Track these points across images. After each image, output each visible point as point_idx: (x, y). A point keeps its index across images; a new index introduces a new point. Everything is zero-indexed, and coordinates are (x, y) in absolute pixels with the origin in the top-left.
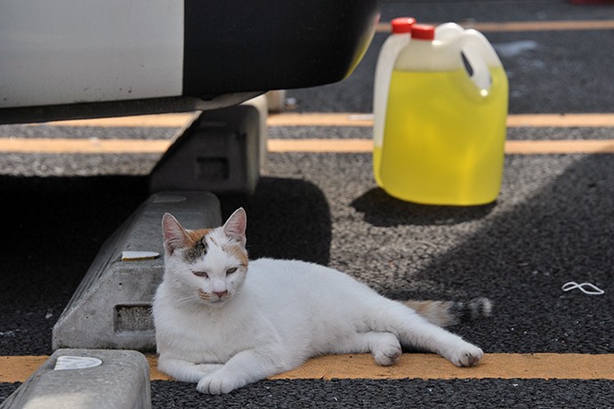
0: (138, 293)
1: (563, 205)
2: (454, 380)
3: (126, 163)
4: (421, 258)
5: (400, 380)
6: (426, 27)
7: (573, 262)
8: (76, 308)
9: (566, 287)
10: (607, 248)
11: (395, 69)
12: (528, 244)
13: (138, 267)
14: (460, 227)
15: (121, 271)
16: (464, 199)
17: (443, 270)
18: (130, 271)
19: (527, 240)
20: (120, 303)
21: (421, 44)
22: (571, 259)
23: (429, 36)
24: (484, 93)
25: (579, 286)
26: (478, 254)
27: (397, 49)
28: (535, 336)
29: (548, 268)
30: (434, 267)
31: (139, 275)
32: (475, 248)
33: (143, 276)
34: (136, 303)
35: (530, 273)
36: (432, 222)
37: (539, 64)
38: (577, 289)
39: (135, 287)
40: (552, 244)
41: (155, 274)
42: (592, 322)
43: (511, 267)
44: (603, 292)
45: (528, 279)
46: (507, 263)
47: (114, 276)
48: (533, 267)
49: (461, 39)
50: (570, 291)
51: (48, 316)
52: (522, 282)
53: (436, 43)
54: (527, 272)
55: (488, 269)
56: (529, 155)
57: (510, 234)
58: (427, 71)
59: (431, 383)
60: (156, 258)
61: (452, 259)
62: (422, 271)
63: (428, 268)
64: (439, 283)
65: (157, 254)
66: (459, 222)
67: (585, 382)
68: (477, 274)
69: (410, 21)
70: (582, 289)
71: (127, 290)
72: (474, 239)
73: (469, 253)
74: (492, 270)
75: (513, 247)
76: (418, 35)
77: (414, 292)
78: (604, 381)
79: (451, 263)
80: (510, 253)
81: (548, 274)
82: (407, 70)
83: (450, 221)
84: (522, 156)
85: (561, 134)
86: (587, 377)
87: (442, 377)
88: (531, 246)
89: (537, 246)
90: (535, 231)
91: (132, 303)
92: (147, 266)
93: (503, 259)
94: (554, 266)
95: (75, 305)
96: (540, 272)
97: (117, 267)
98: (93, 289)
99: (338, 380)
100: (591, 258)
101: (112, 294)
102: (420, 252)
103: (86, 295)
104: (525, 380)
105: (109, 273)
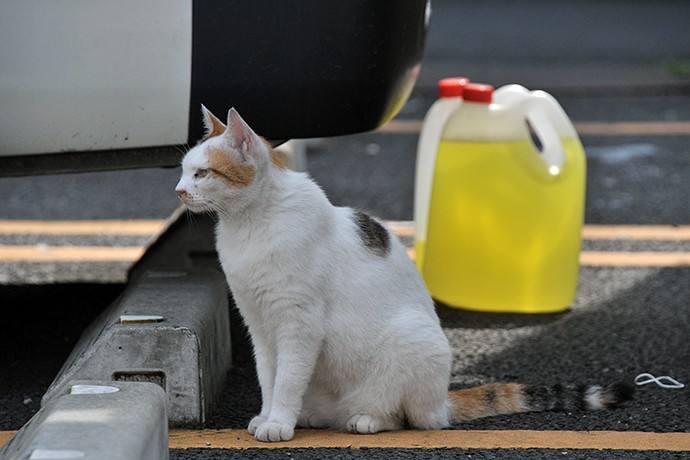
0: (139, 358)
1: (654, 314)
2: (497, 449)
3: (89, 271)
4: (470, 356)
5: (437, 449)
6: (482, 88)
7: (654, 362)
8: (68, 376)
9: (639, 380)
11: (443, 139)
12: (603, 346)
13: (141, 329)
14: (521, 332)
15: (120, 333)
16: (529, 306)
17: (495, 366)
18: (131, 333)
19: (603, 342)
20: (119, 370)
21: (475, 108)
23: (484, 98)
24: (554, 170)
25: (656, 380)
26: (540, 354)
27: (445, 115)
28: (594, 419)
29: (622, 367)
30: (486, 364)
31: (142, 338)
32: (538, 349)
33: (147, 338)
34: (138, 370)
35: (600, 370)
36: (487, 326)
37: (654, 171)
38: (654, 382)
39: (137, 351)
40: (632, 347)
41: (160, 337)
42: (664, 409)
43: (577, 365)
44: (682, 386)
45: (597, 375)
46: (573, 362)
47: (113, 339)
48: (605, 365)
49: (527, 103)
50: (644, 385)
51: (26, 401)
52: (588, 377)
53: (493, 107)
54: (596, 368)
55: (549, 366)
56: (622, 268)
57: (582, 338)
58: (482, 141)
59: (470, 451)
60: (159, 321)
61: (507, 357)
62: (470, 367)
63: (476, 365)
64: (489, 376)
65: (160, 318)
66: (520, 326)
67: (643, 452)
68: (535, 370)
69: (462, 82)
70: (659, 383)
71: (127, 355)
72: (537, 341)
73: (529, 353)
74: (555, 367)
75: (584, 348)
76: (469, 96)
77: (458, 384)
78: (663, 451)
79: (505, 361)
80: (580, 353)
81: (621, 371)
82: (458, 140)
83: (510, 325)
84: (612, 268)
85: (667, 246)
86: (645, 449)
87: (483, 446)
88: (606, 348)
89: (613, 348)
90: (615, 335)
91: (133, 370)
92: (151, 328)
93: (570, 358)
94: (630, 365)
95: (68, 373)
96: (612, 370)
97: (117, 329)
98: (88, 354)
99: (367, 449)
100: (677, 359)
101: (110, 360)
102: (469, 352)
103: (81, 361)
104: (577, 450)
105: (107, 336)
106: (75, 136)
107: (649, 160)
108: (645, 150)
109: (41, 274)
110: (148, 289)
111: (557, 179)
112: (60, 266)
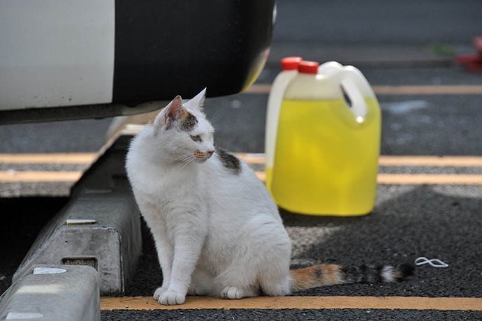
0: (80, 249)
1: (428, 216)
2: (323, 310)
4: (304, 246)
5: (282, 309)
6: (311, 64)
7: (428, 249)
8: (31, 261)
9: (418, 262)
10: (458, 242)
11: (285, 99)
12: (393, 239)
13: (81, 229)
15: (67, 232)
17: (321, 252)
18: (74, 231)
19: (393, 236)
20: (66, 257)
21: (306, 78)
22: (426, 247)
23: (313, 71)
26: (351, 244)
27: (286, 83)
28: (388, 289)
29: (406, 252)
30: (314, 251)
31: (81, 235)
32: (349, 241)
33: (85, 235)
34: (78, 256)
35: (391, 255)
36: (315, 225)
37: (426, 119)
38: (428, 263)
39: (78, 244)
40: (413, 239)
41: (94, 234)
42: (435, 282)
43: (376, 251)
44: (447, 265)
45: (389, 258)
46: (373, 249)
47: (61, 236)
48: (395, 252)
49: (340, 74)
50: (421, 265)
52: (384, 260)
53: (319, 77)
54: (389, 254)
55: (357, 252)
57: (379, 233)
58: (311, 100)
59: (305, 311)
60: (93, 223)
61: (328, 246)
62: (304, 253)
63: (308, 251)
64: (317, 260)
65: (94, 221)
67: (421, 311)
68: (348, 255)
69: (297, 60)
70: (432, 264)
71: (71, 247)
73: (343, 243)
74: (361, 253)
75: (381, 240)
76: (303, 70)
77: (296, 265)
78: (435, 310)
79: (328, 249)
80: (378, 244)
81: (405, 255)
82: (294, 99)
83: (331, 224)
85: (436, 170)
86: (422, 308)
87: (313, 308)
88: (395, 240)
89: (400, 240)
90: (401, 231)
91: (75, 256)
92: (88, 228)
93: (371, 246)
94: (412, 251)
95: (30, 259)
96: (400, 255)
97: (64, 229)
98: (45, 246)
99: (235, 309)
100: (443, 247)
101: (60, 250)
102: (303, 243)
103: (40, 250)
104: (377, 309)
105: (57, 233)
106: (35, 98)
107: (423, 112)
108: (419, 104)
109: (11, 191)
110: (85, 201)
111: (362, 125)
112: (23, 185)
